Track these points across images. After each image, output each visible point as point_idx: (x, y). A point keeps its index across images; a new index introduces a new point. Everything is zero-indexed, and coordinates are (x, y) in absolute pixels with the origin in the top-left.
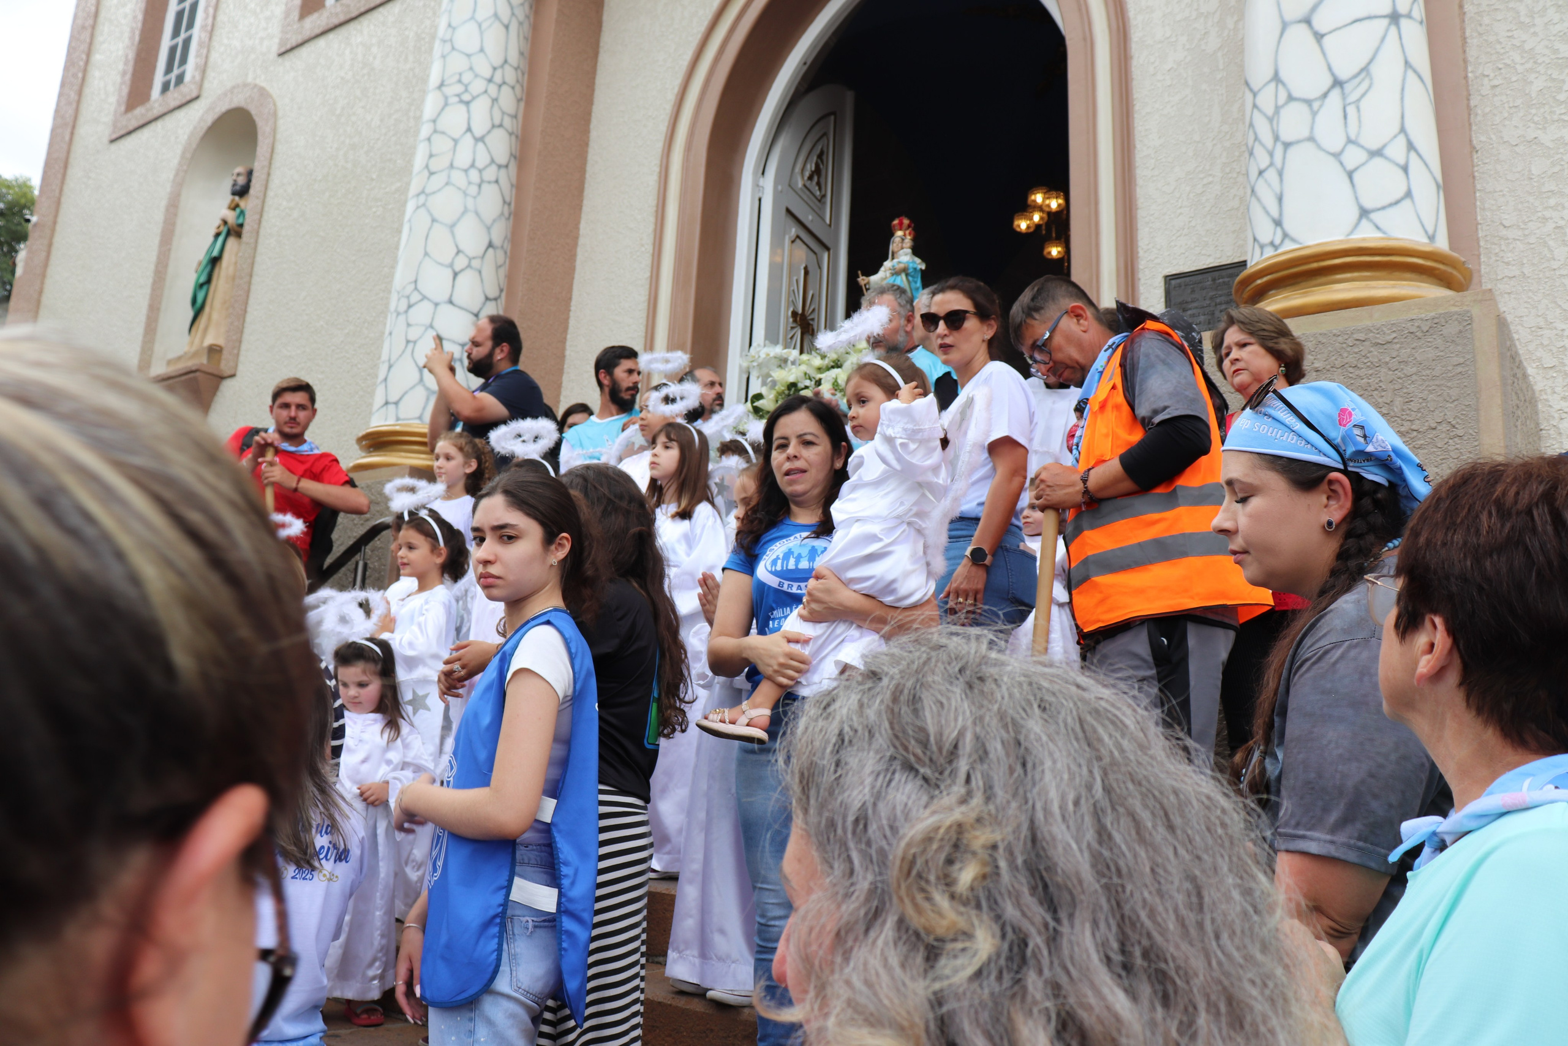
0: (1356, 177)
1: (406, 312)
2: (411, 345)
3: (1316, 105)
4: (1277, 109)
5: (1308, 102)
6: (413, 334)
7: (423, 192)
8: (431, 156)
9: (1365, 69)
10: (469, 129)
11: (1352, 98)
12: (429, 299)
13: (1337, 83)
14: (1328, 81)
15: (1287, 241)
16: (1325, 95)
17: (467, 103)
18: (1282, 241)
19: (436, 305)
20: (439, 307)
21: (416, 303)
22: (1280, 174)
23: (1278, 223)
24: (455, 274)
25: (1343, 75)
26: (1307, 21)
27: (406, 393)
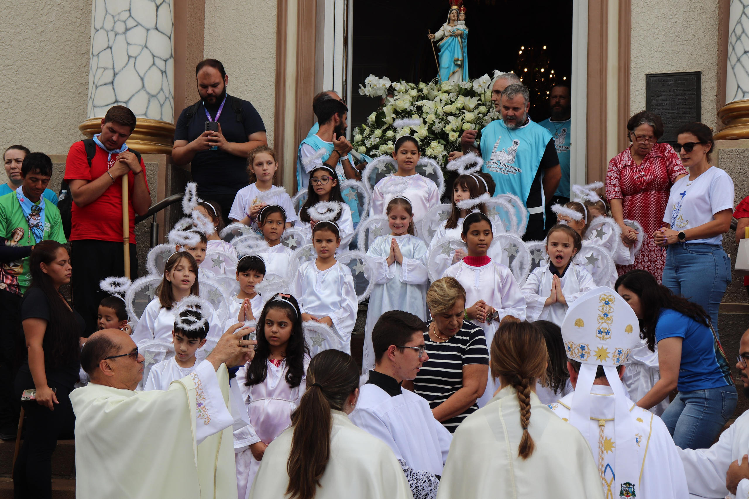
1: (125, 33)
2: (132, 60)
6: (133, 51)
12: (141, 25)
19: (148, 30)
20: (149, 32)
21: (132, 28)
24: (158, 7)
27: (133, 95)
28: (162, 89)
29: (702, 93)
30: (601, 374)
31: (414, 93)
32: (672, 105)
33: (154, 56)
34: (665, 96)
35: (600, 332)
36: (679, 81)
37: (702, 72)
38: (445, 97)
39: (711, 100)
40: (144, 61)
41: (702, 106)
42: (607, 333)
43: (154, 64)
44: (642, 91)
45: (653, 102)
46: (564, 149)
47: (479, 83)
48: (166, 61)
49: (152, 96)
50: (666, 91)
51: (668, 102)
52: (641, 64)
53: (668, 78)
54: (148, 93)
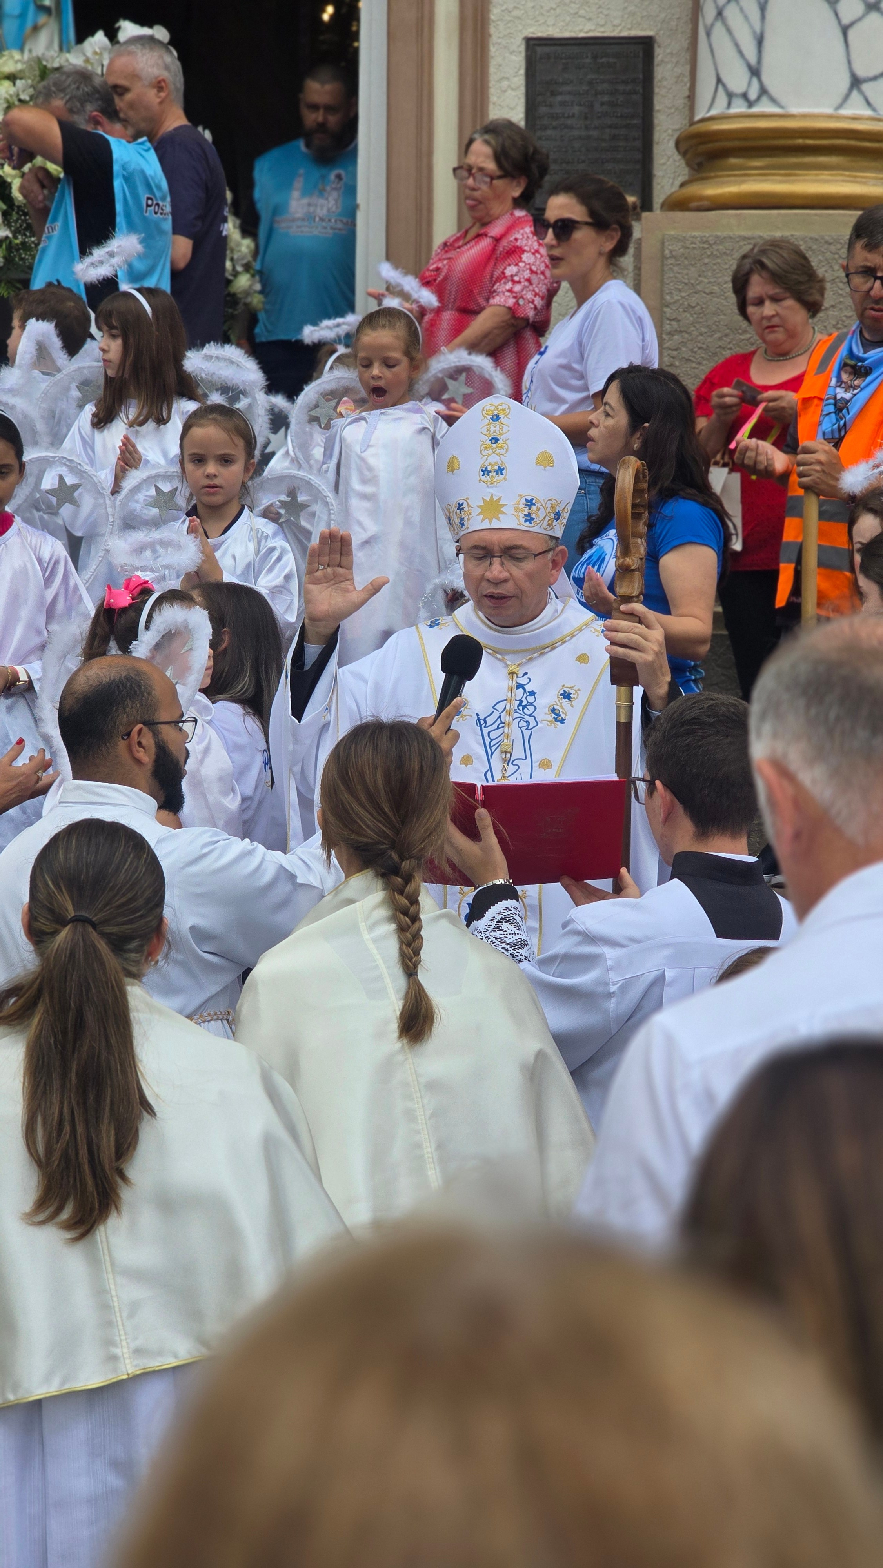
0: (851, 33)
15: (764, 99)
18: (759, 98)
23: (755, 72)
29: (656, 90)
32: (586, 118)
34: (569, 93)
36: (604, 60)
37: (657, 37)
39: (677, 109)
41: (656, 121)
44: (516, 79)
45: (543, 110)
46: (340, 225)
47: (84, 55)
50: (572, 82)
51: (576, 109)
52: (516, 13)
53: (576, 50)
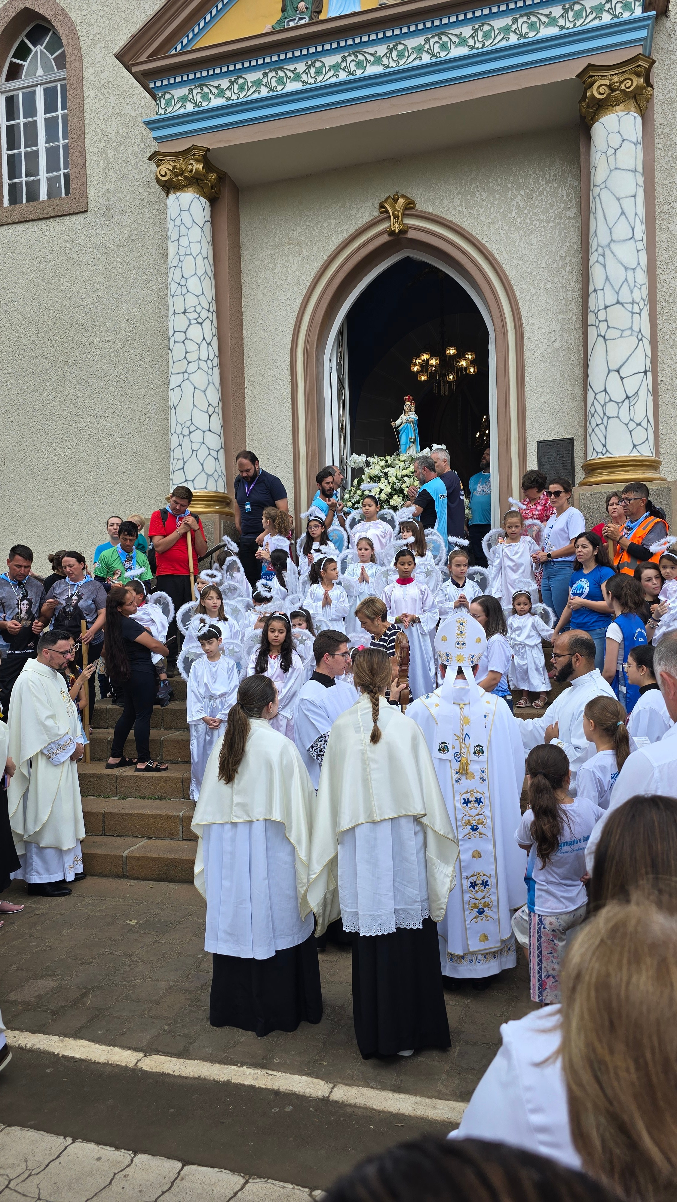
0: (633, 432)
1: (189, 435)
2: (195, 453)
3: (620, 405)
4: (605, 403)
5: (617, 403)
6: (195, 446)
7: (186, 372)
8: (187, 352)
9: (637, 393)
10: (204, 339)
11: (632, 404)
12: (200, 429)
13: (628, 397)
14: (625, 397)
15: (608, 453)
16: (623, 401)
17: (201, 324)
18: (606, 453)
19: (204, 432)
21: (194, 431)
22: (606, 428)
23: (604, 446)
24: (210, 416)
25: (630, 395)
26: (618, 371)
27: (196, 476)
28: (216, 471)
29: (575, 453)
30: (460, 672)
31: (383, 463)
32: (555, 462)
33: (209, 449)
34: (550, 455)
35: (458, 644)
36: (559, 445)
37: (574, 438)
38: (402, 465)
39: (582, 457)
40: (203, 452)
41: (576, 461)
42: (463, 644)
43: (209, 454)
44: (535, 452)
45: (542, 460)
48: (217, 451)
49: (209, 476)
50: (551, 452)
51: (552, 459)
52: (534, 435)
53: (551, 444)
54: (207, 474)
